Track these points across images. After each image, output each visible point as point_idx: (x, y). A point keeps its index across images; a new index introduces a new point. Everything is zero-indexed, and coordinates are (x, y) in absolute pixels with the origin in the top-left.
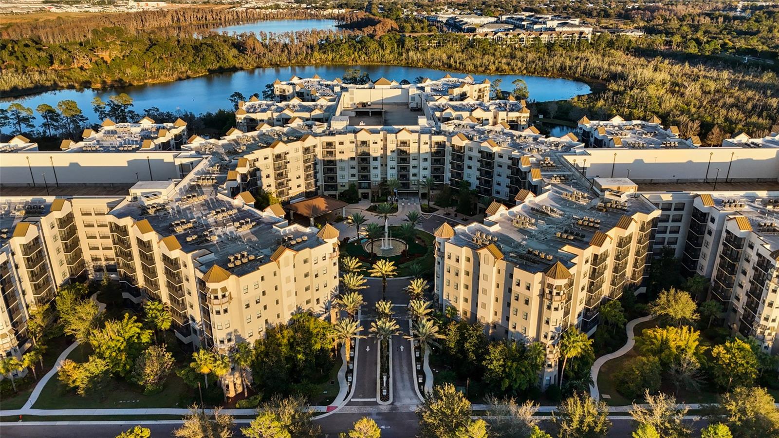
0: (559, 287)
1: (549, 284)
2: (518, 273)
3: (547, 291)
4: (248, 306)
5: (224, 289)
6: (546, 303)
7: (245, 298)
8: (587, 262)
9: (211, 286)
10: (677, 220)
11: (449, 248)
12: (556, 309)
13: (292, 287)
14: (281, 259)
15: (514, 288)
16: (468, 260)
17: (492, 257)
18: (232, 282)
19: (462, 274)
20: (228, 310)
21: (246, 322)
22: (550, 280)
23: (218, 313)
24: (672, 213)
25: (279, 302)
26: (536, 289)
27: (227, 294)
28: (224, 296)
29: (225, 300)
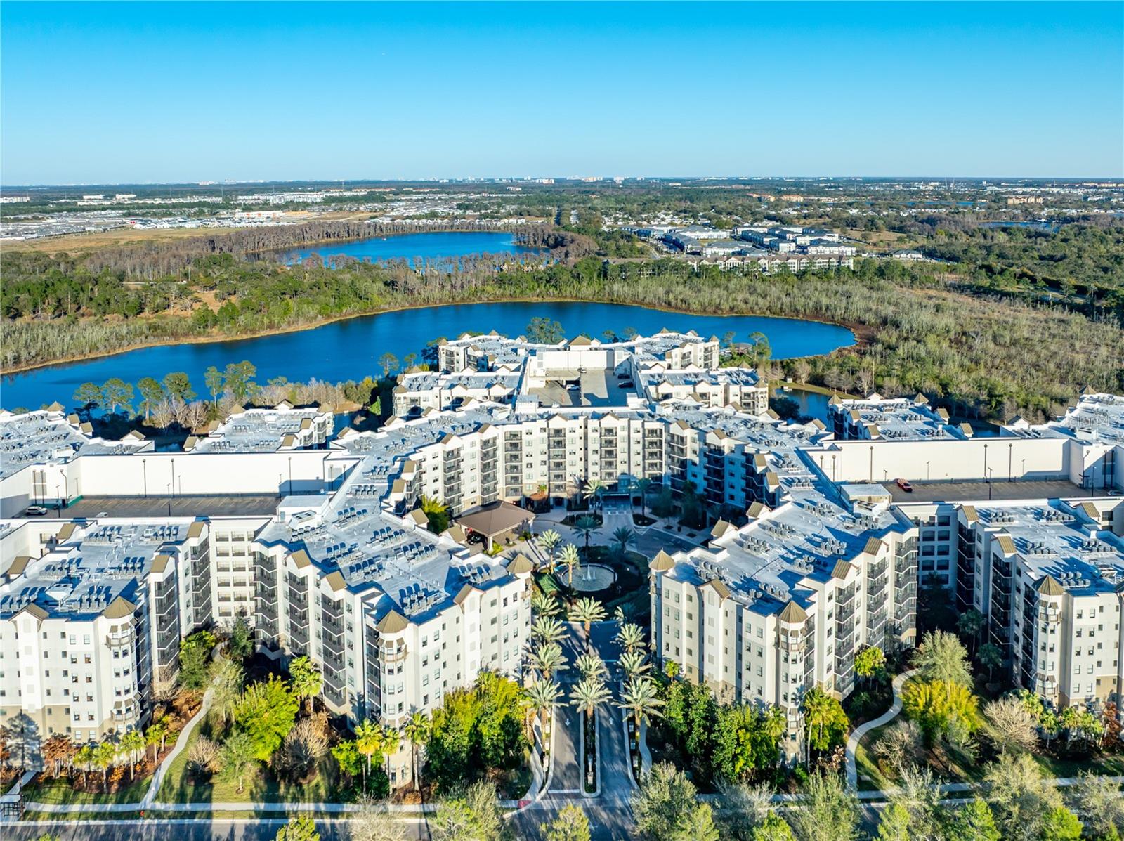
0: (794, 634)
1: (783, 629)
2: (748, 616)
3: (782, 638)
4: (425, 663)
5: (400, 641)
6: (783, 653)
7: (423, 652)
8: (830, 598)
9: (385, 637)
10: (944, 537)
11: (667, 584)
12: (794, 661)
13: (476, 637)
14: (466, 602)
15: (745, 635)
16: (690, 599)
17: (717, 596)
18: (410, 634)
19: (684, 617)
20: (403, 669)
21: (422, 683)
22: (784, 625)
23: (391, 671)
24: (937, 529)
25: (461, 657)
26: (770, 637)
27: (403, 647)
28: (399, 650)
29: (401, 655)
